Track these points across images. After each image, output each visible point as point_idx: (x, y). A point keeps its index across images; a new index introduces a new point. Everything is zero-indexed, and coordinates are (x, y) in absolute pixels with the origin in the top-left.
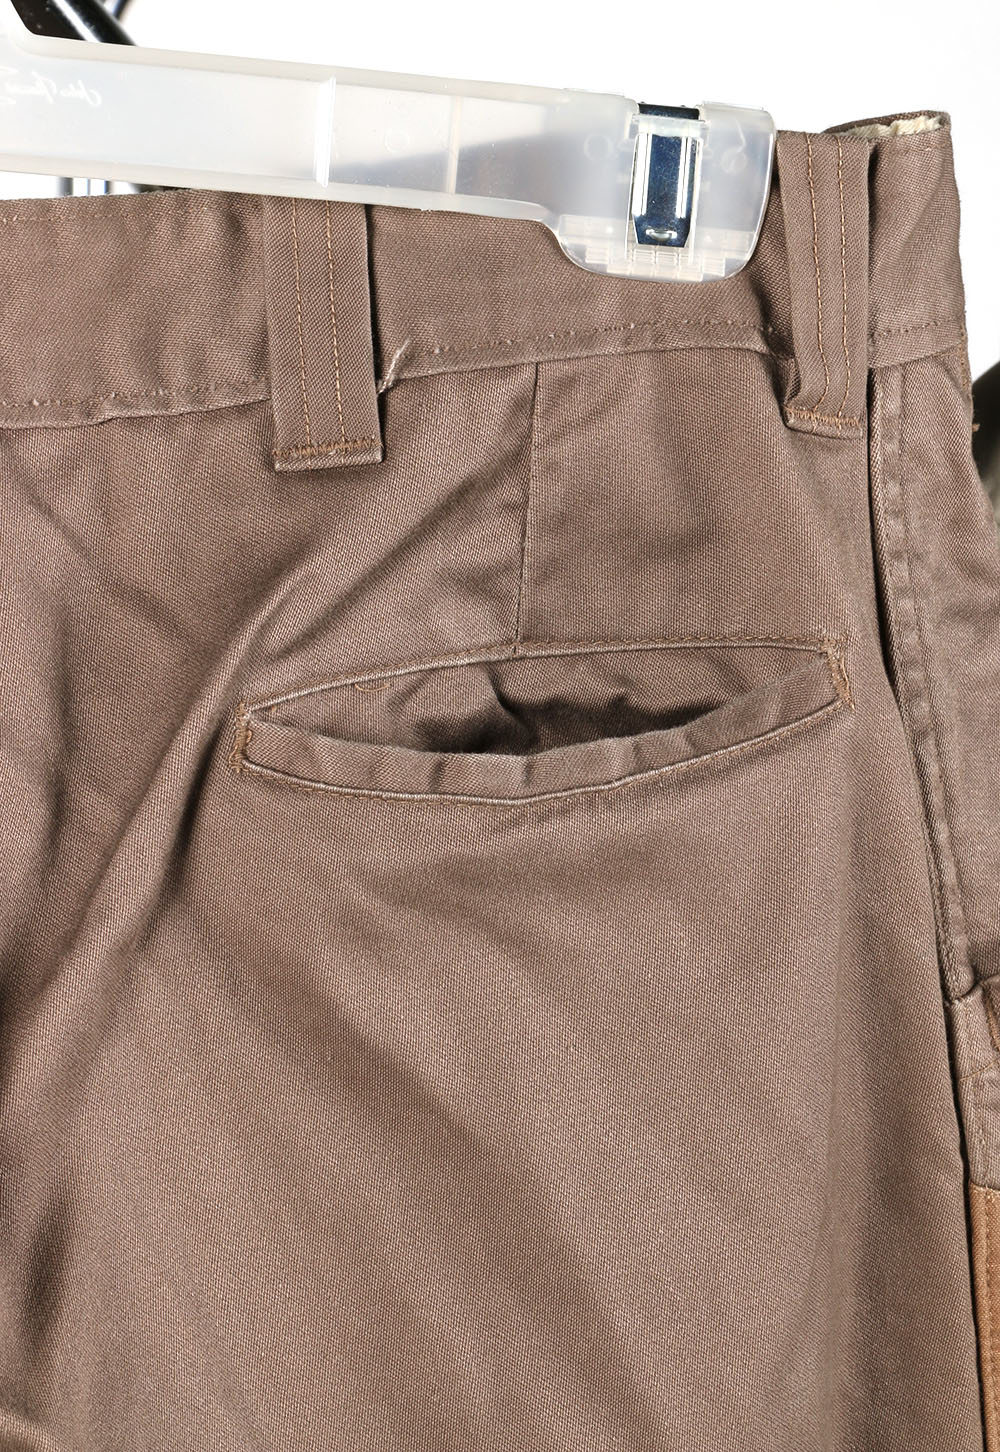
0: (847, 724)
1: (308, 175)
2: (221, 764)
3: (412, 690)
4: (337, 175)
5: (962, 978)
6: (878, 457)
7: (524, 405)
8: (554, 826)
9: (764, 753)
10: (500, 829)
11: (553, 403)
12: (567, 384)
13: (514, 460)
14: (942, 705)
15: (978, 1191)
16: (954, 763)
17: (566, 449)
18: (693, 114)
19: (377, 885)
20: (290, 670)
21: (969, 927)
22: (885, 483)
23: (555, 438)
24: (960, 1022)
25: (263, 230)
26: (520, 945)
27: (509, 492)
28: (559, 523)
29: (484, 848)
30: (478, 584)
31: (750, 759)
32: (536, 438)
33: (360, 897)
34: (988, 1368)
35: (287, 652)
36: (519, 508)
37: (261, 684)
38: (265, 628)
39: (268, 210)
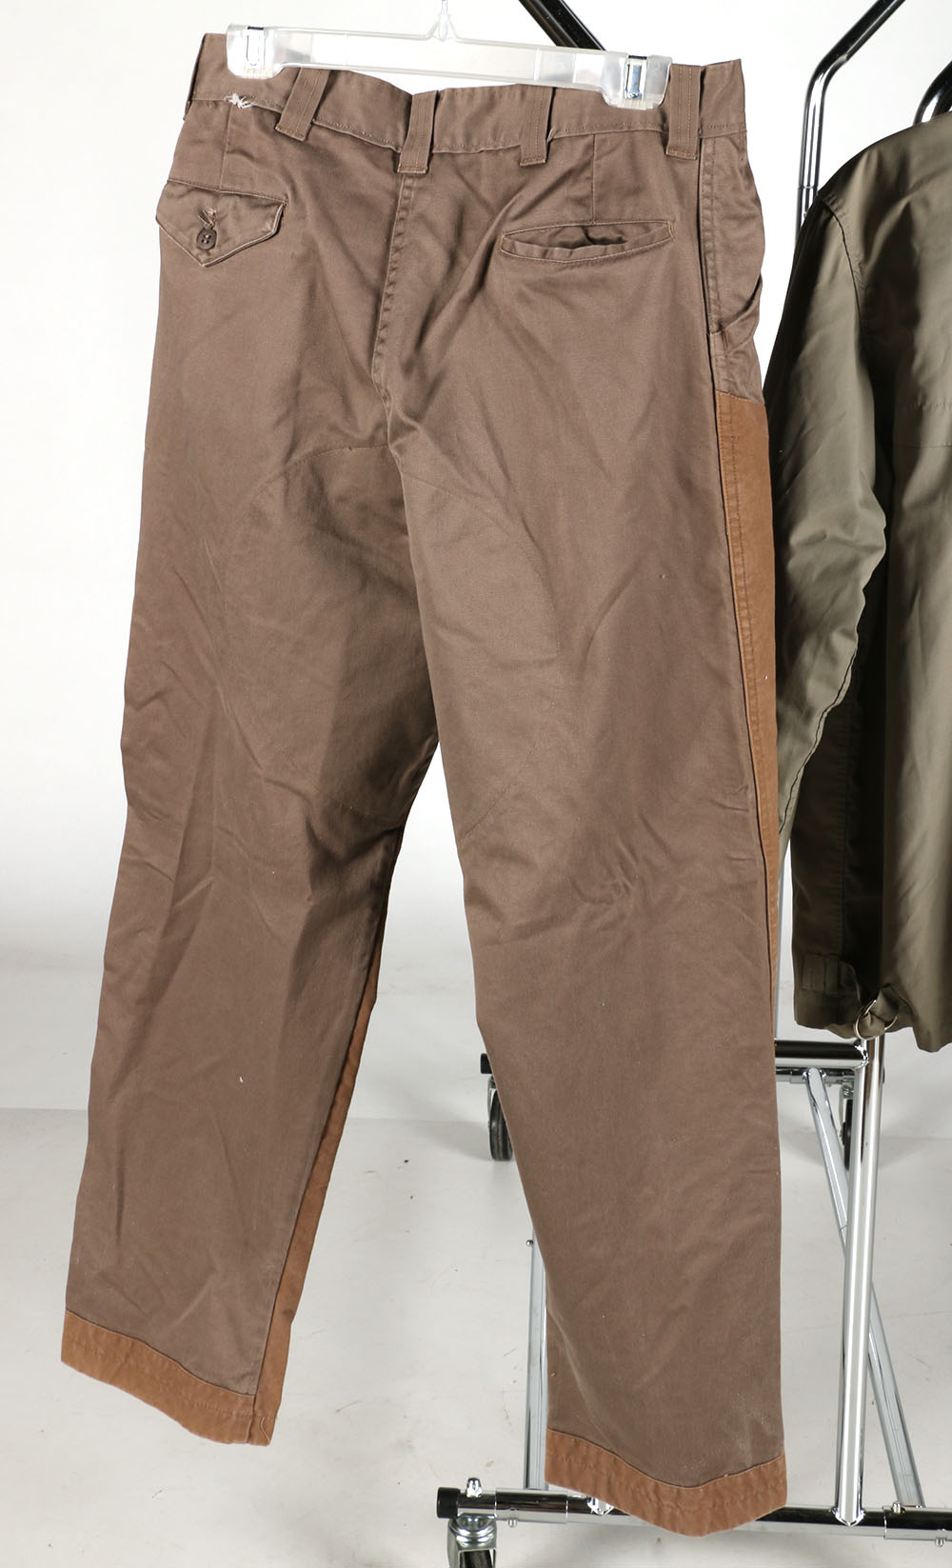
0: (670, 246)
1: (532, 79)
2: (495, 252)
3: (558, 233)
4: (540, 79)
5: (714, 327)
6: (702, 166)
7: (590, 147)
8: (576, 271)
9: (642, 252)
10: (560, 270)
11: (600, 146)
12: (604, 141)
13: (587, 165)
14: (717, 244)
15: (717, 392)
16: (719, 262)
17: (603, 160)
18: (645, 58)
19: (528, 285)
20: (517, 224)
21: (719, 313)
22: (704, 174)
23: (599, 158)
24: (712, 340)
25: (529, 93)
26: (568, 305)
27: (587, 174)
28: (602, 184)
29: (558, 275)
30: (580, 202)
31: (638, 253)
32: (595, 157)
33: (525, 289)
34: (720, 447)
35: (516, 218)
36: (590, 179)
37: (508, 227)
38: (508, 211)
39: (529, 88)
